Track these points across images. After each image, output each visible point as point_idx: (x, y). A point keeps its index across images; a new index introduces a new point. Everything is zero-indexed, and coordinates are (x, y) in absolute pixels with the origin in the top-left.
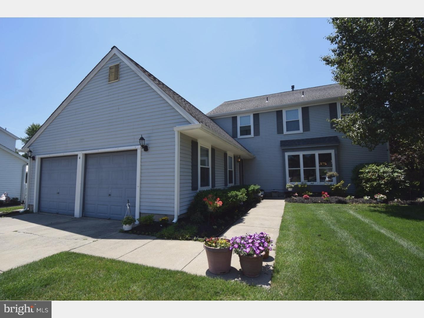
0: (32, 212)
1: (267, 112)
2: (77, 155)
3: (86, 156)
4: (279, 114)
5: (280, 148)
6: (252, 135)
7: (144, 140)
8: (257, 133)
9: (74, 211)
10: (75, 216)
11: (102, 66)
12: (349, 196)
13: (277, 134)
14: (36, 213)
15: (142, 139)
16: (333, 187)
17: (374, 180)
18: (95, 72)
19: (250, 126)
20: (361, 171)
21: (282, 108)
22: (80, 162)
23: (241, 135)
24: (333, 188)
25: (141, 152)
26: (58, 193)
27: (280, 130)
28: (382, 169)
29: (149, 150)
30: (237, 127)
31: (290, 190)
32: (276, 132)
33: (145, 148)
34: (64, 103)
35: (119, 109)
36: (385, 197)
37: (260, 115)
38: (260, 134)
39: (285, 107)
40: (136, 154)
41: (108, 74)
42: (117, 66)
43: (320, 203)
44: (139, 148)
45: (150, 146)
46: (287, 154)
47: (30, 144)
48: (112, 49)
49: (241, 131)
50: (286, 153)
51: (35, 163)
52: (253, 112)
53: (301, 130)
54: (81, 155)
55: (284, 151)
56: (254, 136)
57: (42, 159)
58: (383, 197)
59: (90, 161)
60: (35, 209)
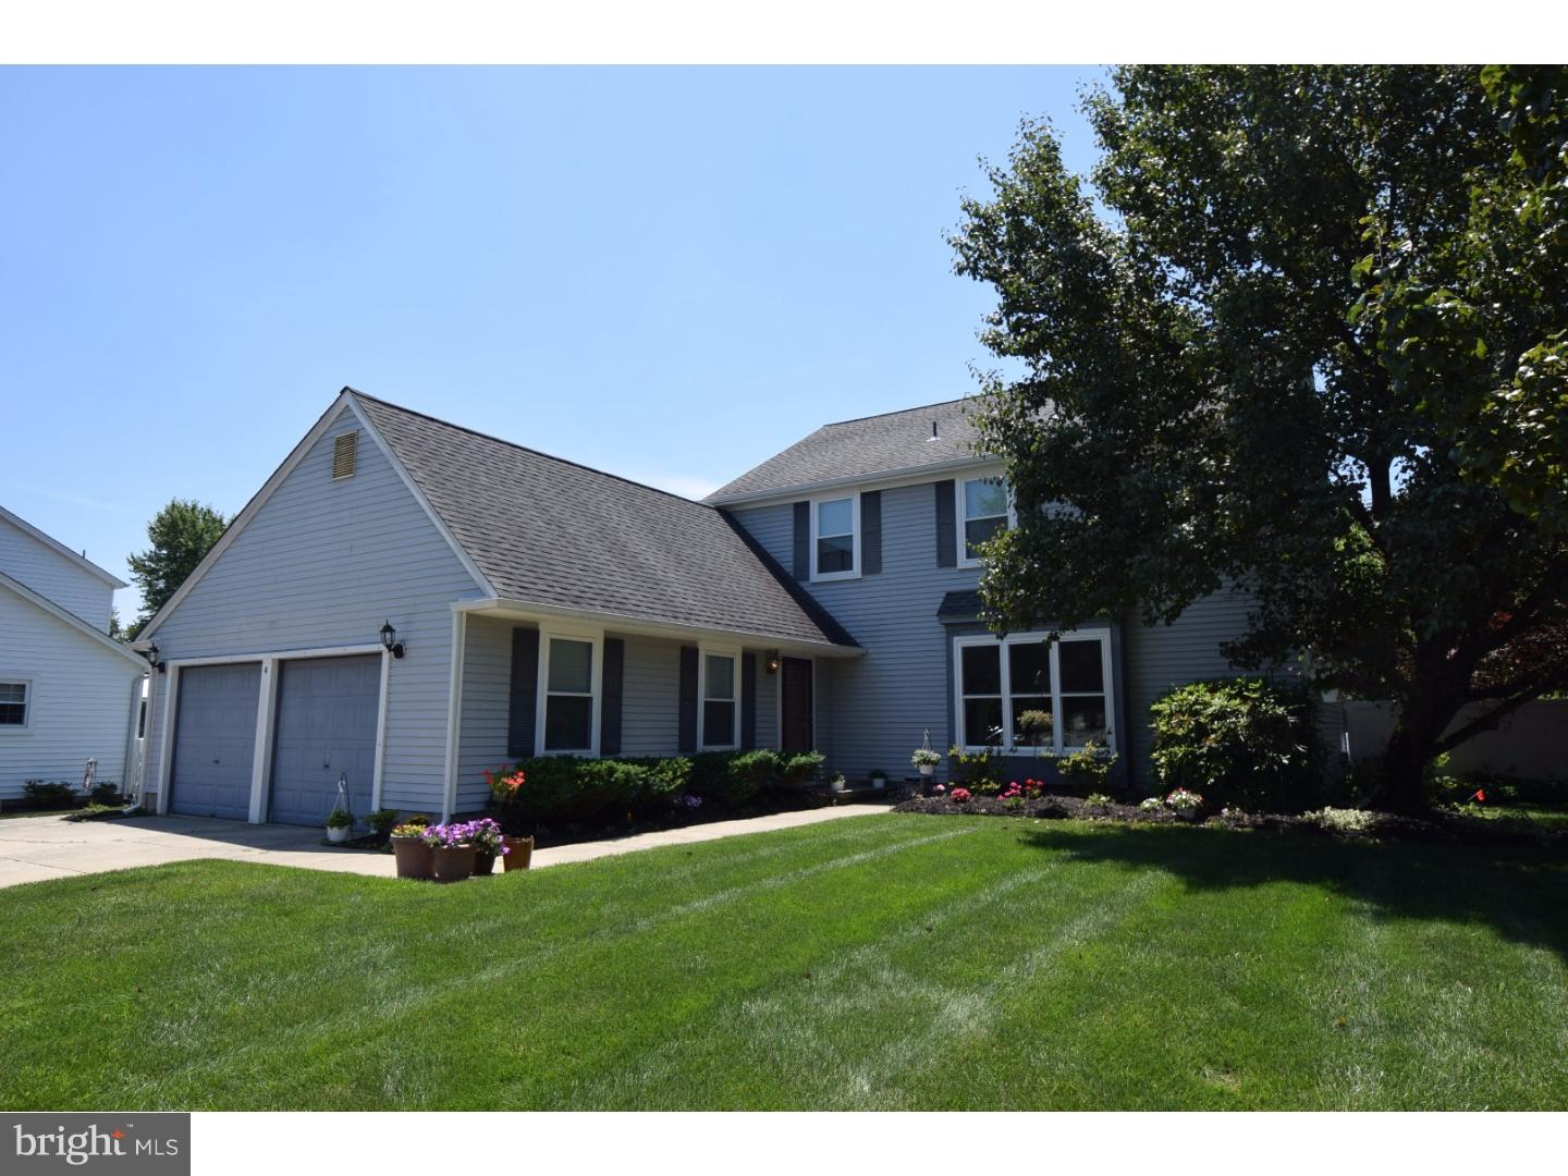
0: (153, 813)
1: (907, 487)
2: (260, 663)
3: (282, 665)
4: (945, 491)
5: (936, 618)
6: (857, 570)
7: (394, 631)
8: (872, 564)
9: (248, 808)
10: (250, 822)
11: (321, 434)
12: (1096, 796)
13: (935, 566)
14: (161, 815)
15: (388, 629)
16: (1064, 762)
17: (1179, 741)
18: (307, 449)
19: (851, 536)
20: (1154, 707)
21: (953, 472)
22: (267, 681)
23: (822, 569)
24: (1063, 767)
25: (391, 658)
26: (217, 762)
27: (946, 557)
28: (1218, 701)
29: (406, 656)
30: (806, 542)
31: (925, 770)
32: (935, 560)
33: (398, 651)
34: (236, 524)
35: (351, 548)
36: (1195, 799)
37: (883, 498)
38: (884, 565)
39: (968, 469)
40: (380, 663)
41: (332, 456)
42: (352, 438)
44: (383, 648)
45: (409, 645)
46: (961, 642)
47: (154, 628)
48: (342, 392)
49: (821, 556)
50: (956, 639)
51: (165, 680)
52: (859, 486)
54: (268, 662)
55: (953, 630)
56: (863, 573)
57: (182, 669)
58: (1186, 801)
59: (292, 679)
60: (160, 805)
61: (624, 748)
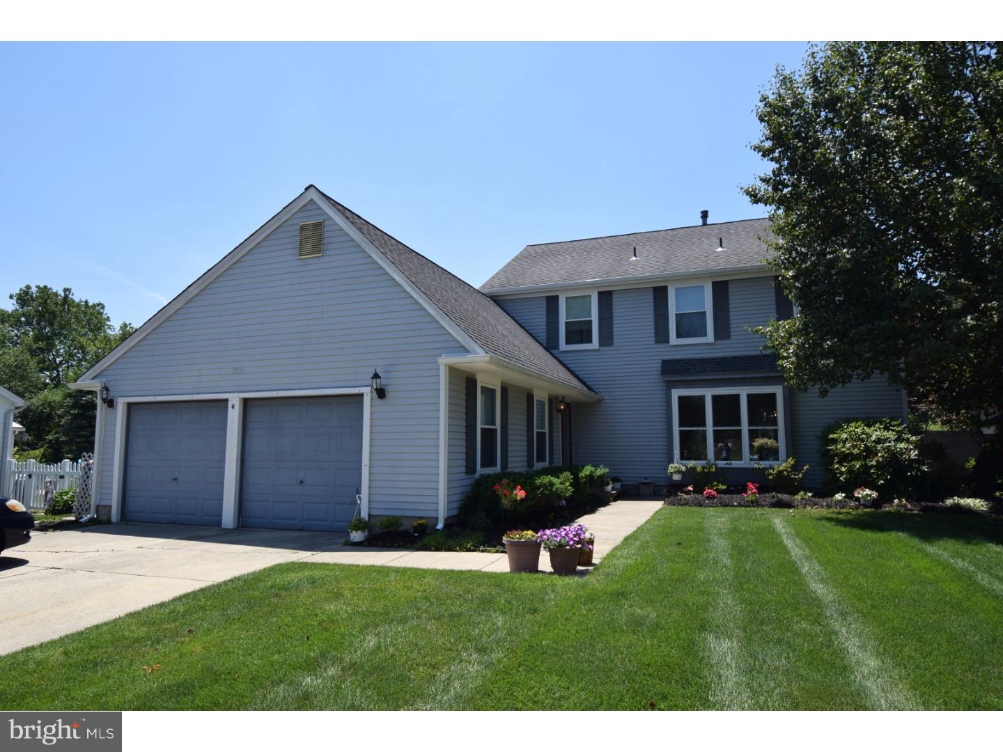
0: (109, 521)
1: (633, 290)
2: (227, 400)
3: (246, 402)
4: (660, 294)
5: (661, 377)
6: (595, 343)
7: (380, 377)
8: (607, 338)
9: (221, 516)
10: (223, 526)
11: (283, 220)
12: (802, 493)
13: (653, 342)
14: (117, 523)
15: (376, 376)
16: (771, 471)
17: (856, 458)
18: (268, 232)
19: (591, 321)
20: (831, 436)
21: (667, 281)
22: (234, 417)
23: (568, 342)
24: (771, 474)
25: (372, 399)
26: (176, 479)
27: (661, 335)
28: (876, 433)
29: (386, 398)
30: (557, 323)
31: (676, 477)
32: (653, 339)
33: (381, 393)
34: (190, 289)
35: (322, 312)
36: (875, 494)
37: (614, 296)
38: (615, 341)
39: (675, 280)
40: (362, 403)
41: (298, 239)
42: (319, 227)
43: (736, 506)
44: (367, 391)
45: (388, 389)
46: (676, 393)
47: (100, 371)
48: (307, 189)
49: (567, 333)
50: (673, 391)
51: (116, 413)
52: (598, 287)
53: (710, 337)
54: (235, 400)
55: (670, 385)
56: (600, 345)
57: (130, 406)
58: (870, 495)
59: (255, 414)
60: (115, 515)
61: (510, 465)
